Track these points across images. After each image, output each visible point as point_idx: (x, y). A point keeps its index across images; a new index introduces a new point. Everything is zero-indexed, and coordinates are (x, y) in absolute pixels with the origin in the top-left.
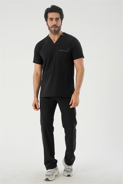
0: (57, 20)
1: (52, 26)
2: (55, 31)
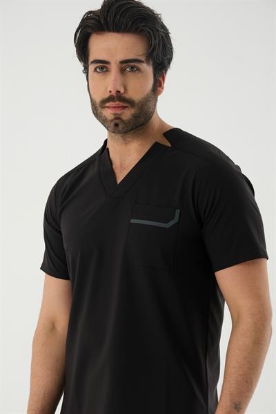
1: (104, 102)
2: (117, 121)
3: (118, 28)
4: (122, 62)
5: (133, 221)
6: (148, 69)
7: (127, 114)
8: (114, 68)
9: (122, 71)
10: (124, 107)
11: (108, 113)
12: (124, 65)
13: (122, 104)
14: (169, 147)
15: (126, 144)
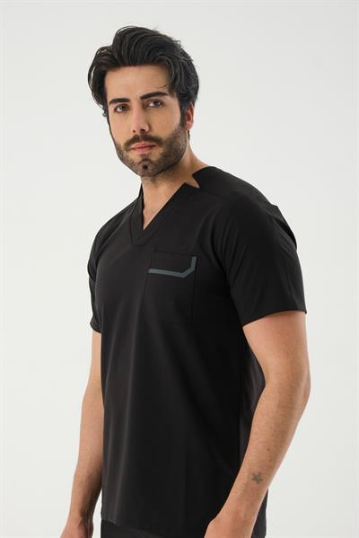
0: (155, 102)
1: (129, 143)
2: (146, 163)
3: (133, 61)
4: (143, 98)
5: (151, 271)
6: (173, 102)
7: (156, 154)
8: (135, 105)
9: (145, 107)
10: (151, 147)
11: (135, 156)
12: (146, 100)
13: (148, 143)
14: (197, 189)
15: (156, 187)
